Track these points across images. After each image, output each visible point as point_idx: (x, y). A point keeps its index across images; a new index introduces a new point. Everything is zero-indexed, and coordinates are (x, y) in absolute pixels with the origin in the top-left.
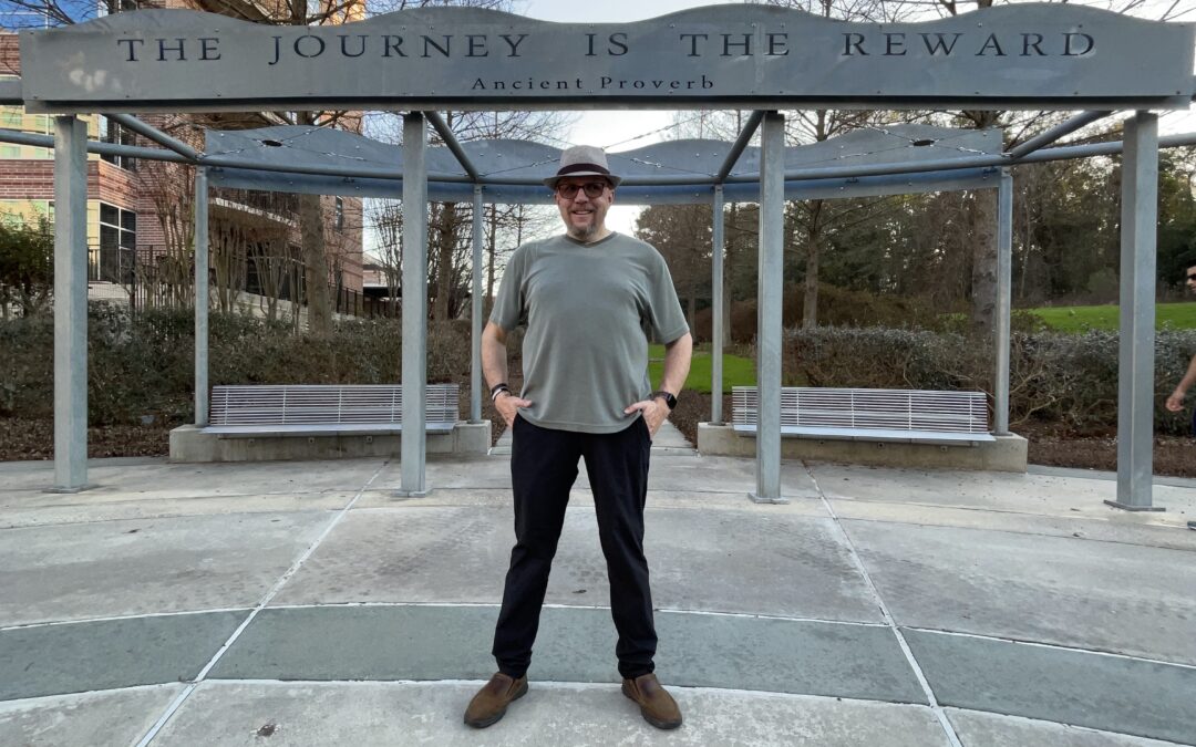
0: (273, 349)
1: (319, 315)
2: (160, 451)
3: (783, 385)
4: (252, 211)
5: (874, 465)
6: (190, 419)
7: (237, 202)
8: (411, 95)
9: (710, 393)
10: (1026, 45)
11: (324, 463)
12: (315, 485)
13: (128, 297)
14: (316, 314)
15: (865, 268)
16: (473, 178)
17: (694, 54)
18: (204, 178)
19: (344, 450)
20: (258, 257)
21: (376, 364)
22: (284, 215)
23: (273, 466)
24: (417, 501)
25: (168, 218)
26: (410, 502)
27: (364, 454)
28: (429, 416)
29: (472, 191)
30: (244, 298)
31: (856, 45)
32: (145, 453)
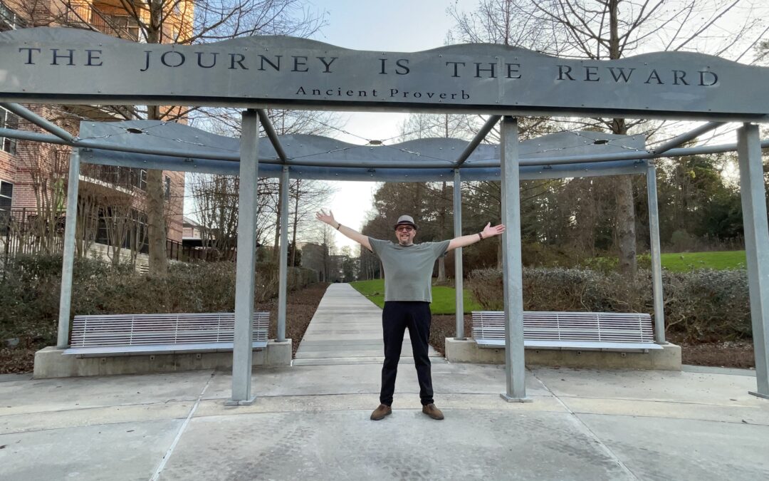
0: (122, 286)
1: (156, 260)
2: (25, 368)
3: (524, 310)
4: (105, 184)
5: (577, 368)
6: (53, 342)
7: (93, 177)
8: (250, 97)
9: (454, 314)
10: (676, 78)
11: (163, 376)
12: (160, 396)
13: (4, 245)
14: (155, 259)
15: (528, 228)
16: (283, 161)
17: (456, 75)
18: (78, 156)
19: (178, 365)
20: (108, 217)
21: (199, 296)
22: (127, 188)
23: (122, 379)
24: (245, 409)
25: (41, 188)
26: (240, 409)
27: (194, 368)
28: (255, 336)
29: (282, 170)
30: (96, 247)
31: (567, 74)
32: (10, 370)
